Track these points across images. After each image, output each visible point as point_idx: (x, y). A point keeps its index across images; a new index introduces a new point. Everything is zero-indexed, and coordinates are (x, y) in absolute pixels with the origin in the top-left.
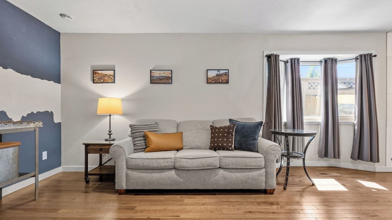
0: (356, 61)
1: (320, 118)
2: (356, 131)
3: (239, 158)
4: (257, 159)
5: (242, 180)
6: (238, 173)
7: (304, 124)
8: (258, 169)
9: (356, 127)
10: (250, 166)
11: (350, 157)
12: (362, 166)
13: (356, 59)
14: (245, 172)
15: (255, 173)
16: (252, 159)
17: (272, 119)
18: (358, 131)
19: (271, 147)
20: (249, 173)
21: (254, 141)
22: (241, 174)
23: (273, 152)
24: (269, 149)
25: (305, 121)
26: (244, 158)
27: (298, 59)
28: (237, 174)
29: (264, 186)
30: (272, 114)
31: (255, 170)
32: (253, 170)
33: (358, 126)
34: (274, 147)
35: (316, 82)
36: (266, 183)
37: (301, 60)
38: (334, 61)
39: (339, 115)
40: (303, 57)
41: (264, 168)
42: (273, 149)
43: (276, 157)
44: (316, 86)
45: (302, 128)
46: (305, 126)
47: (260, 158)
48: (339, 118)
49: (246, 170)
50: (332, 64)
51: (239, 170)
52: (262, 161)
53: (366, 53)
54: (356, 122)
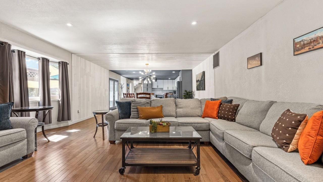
0: (59, 64)
1: (39, 98)
2: (60, 105)
3: (4, 137)
4: (21, 132)
5: (8, 155)
6: (3, 150)
7: (30, 102)
8: (21, 141)
9: (60, 102)
10: (16, 140)
11: (57, 120)
12: (63, 124)
13: (59, 63)
14: (10, 147)
15: (20, 145)
16: (16, 134)
17: (7, 100)
18: (61, 105)
19: (31, 121)
20: (14, 147)
21: (8, 120)
22: (6, 150)
23: (33, 124)
24: (30, 123)
25: (30, 100)
26: (9, 135)
27: (24, 53)
28: (2, 152)
29: (26, 153)
30: (7, 96)
31: (19, 142)
32: (17, 143)
33: (61, 102)
34: (34, 120)
35: (36, 72)
36: (27, 150)
37: (26, 54)
38: (48, 61)
39: (51, 96)
40: (28, 52)
41: (26, 138)
42: (33, 122)
43: (35, 127)
44: (35, 75)
45: (29, 106)
46: (30, 105)
47: (23, 131)
48: (51, 97)
49: (11, 145)
50: (47, 62)
51: (3, 147)
52: (25, 133)
53: (65, 61)
54: (60, 100)
